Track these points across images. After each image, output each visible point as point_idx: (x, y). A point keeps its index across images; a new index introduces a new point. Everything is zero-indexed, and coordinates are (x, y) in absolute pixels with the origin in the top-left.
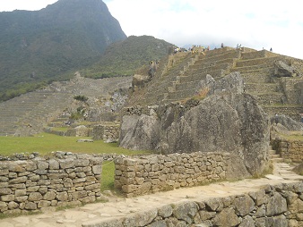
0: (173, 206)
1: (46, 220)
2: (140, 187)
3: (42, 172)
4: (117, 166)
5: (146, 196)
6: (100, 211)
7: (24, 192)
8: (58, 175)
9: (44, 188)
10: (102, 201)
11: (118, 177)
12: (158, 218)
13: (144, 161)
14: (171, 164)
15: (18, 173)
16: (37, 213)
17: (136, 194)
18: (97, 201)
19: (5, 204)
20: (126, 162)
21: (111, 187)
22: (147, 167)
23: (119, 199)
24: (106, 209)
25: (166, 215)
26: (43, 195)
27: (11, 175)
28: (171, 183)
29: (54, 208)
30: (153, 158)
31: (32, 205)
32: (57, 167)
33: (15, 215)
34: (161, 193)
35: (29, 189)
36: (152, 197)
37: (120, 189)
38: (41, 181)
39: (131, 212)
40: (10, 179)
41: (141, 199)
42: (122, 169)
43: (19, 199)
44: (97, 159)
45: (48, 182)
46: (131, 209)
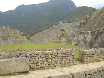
0: (102, 67)
1: (58, 71)
2: (89, 60)
3: (55, 55)
4: (80, 53)
5: (91, 63)
6: (76, 68)
7: (50, 61)
8: (60, 56)
9: (57, 60)
10: (76, 65)
11: (80, 57)
12: (97, 71)
13: (90, 51)
14: (100, 52)
15: (48, 55)
16: (55, 68)
17: (87, 63)
18: (74, 65)
19: (45, 65)
20: (83, 51)
21: (78, 60)
22: (91, 53)
23: (81, 64)
24: (78, 68)
26: (56, 62)
28: (100, 59)
29: (60, 67)
30: (93, 50)
31: (53, 66)
32: (60, 53)
33: (48, 69)
34: (97, 62)
35: (52, 60)
36: (94, 64)
37: (81, 60)
38: (55, 58)
39: (87, 69)
40: (46, 57)
41: (90, 65)
42: (82, 54)
43: (49, 63)
44: (73, 50)
45: (58, 58)
46: (87, 68)
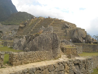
0: (28, 69)
2: (17, 63)
4: (10, 56)
5: (19, 66)
6: (2, 71)
10: (4, 67)
11: (10, 59)
12: (23, 73)
13: (19, 54)
14: (29, 55)
17: (16, 65)
18: (2, 68)
20: (13, 54)
21: (8, 63)
22: (20, 56)
23: (10, 67)
24: (4, 70)
25: (25, 72)
28: (28, 61)
30: (22, 53)
34: (25, 65)
36: (21, 66)
37: (10, 63)
39: (13, 71)
41: (17, 67)
42: (11, 56)
44: (3, 53)
46: (13, 70)
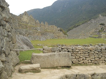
1: (102, 68)
3: (99, 51)
7: (93, 57)
8: (105, 52)
9: (100, 56)
15: (91, 51)
16: (98, 65)
19: (87, 61)
26: (100, 59)
27: (89, 51)
29: (104, 64)
31: (96, 62)
32: (104, 49)
33: (91, 65)
35: (95, 56)
38: (99, 54)
40: (88, 53)
43: (92, 59)
45: (101, 54)
